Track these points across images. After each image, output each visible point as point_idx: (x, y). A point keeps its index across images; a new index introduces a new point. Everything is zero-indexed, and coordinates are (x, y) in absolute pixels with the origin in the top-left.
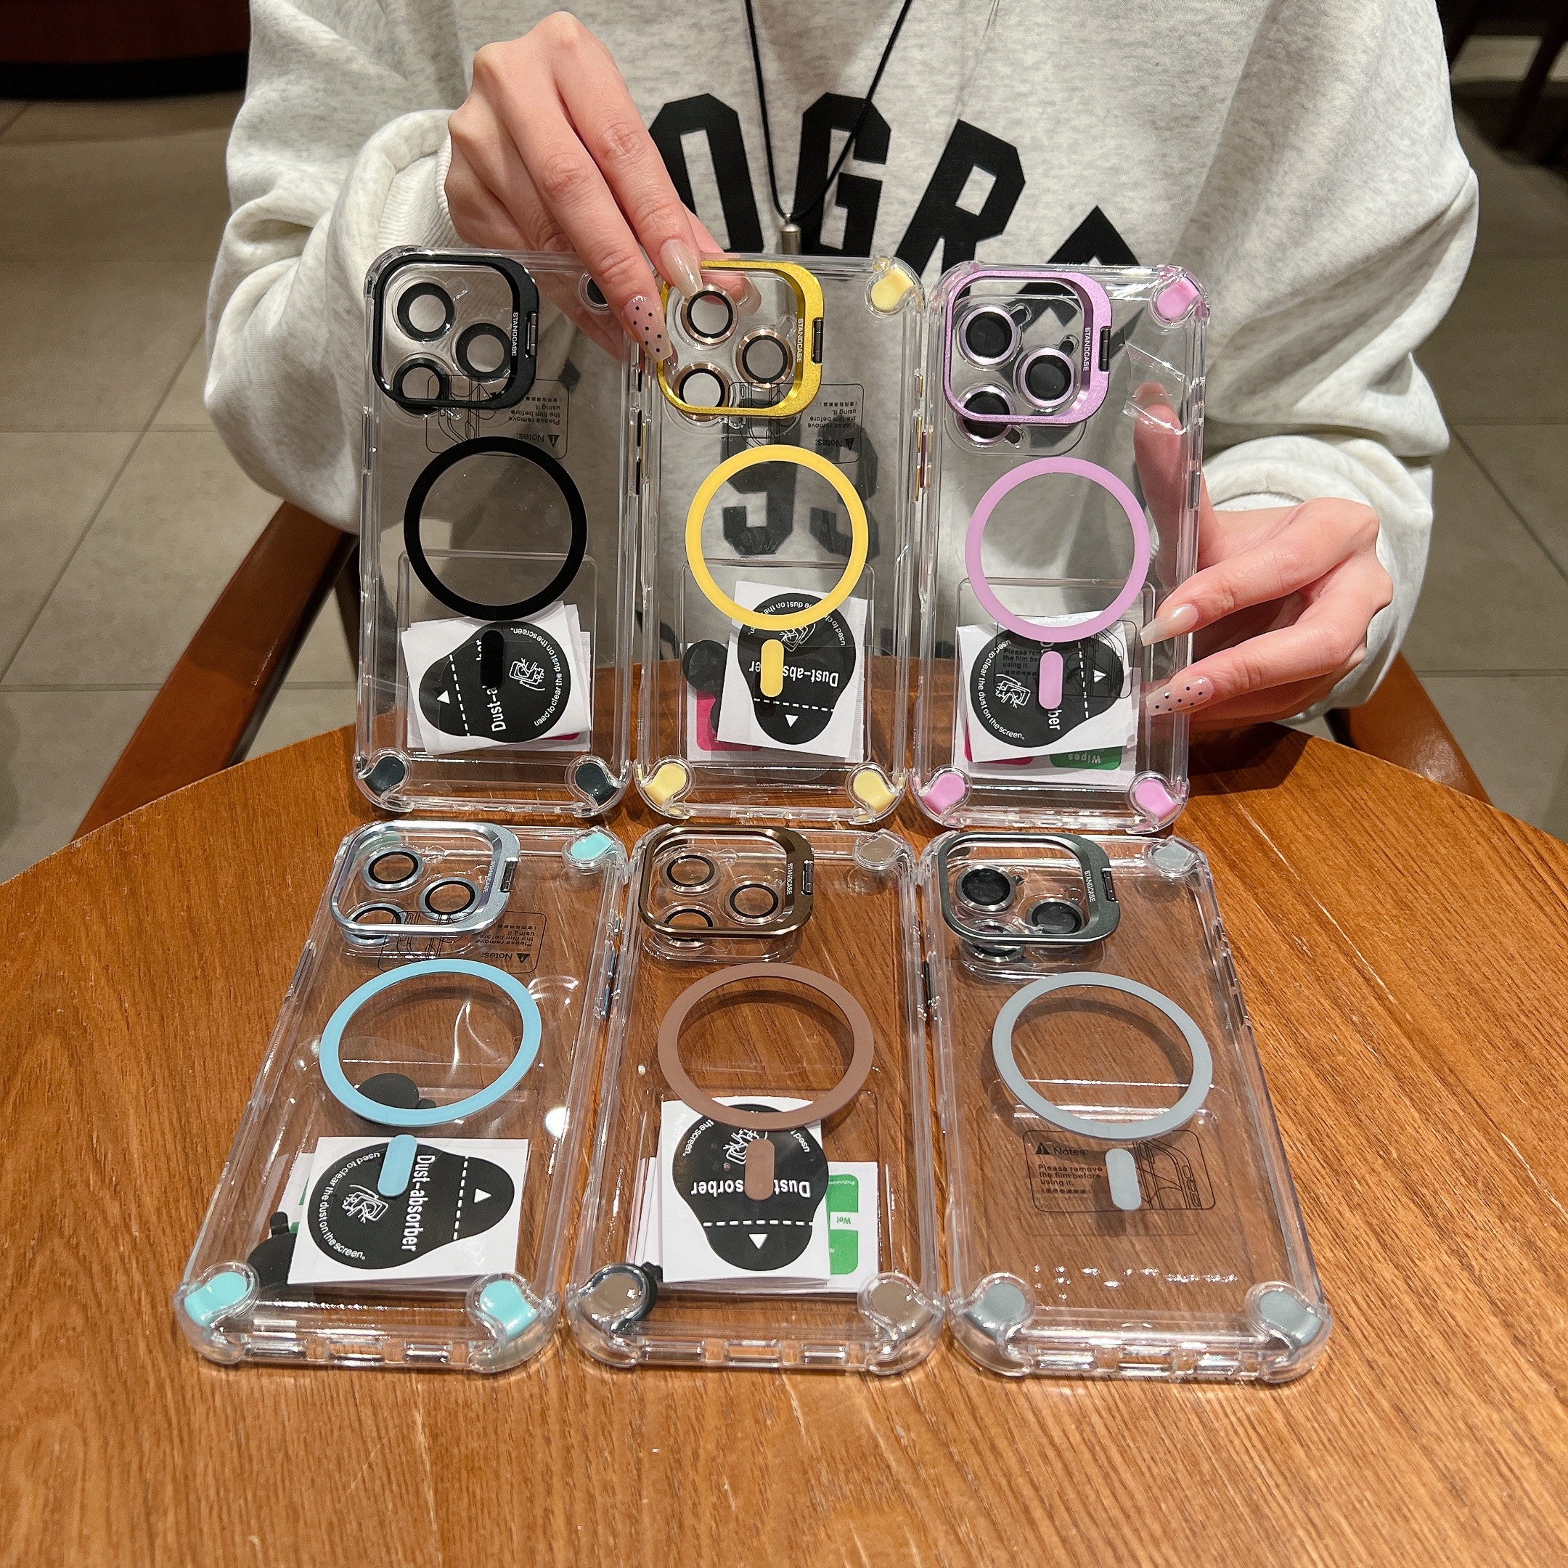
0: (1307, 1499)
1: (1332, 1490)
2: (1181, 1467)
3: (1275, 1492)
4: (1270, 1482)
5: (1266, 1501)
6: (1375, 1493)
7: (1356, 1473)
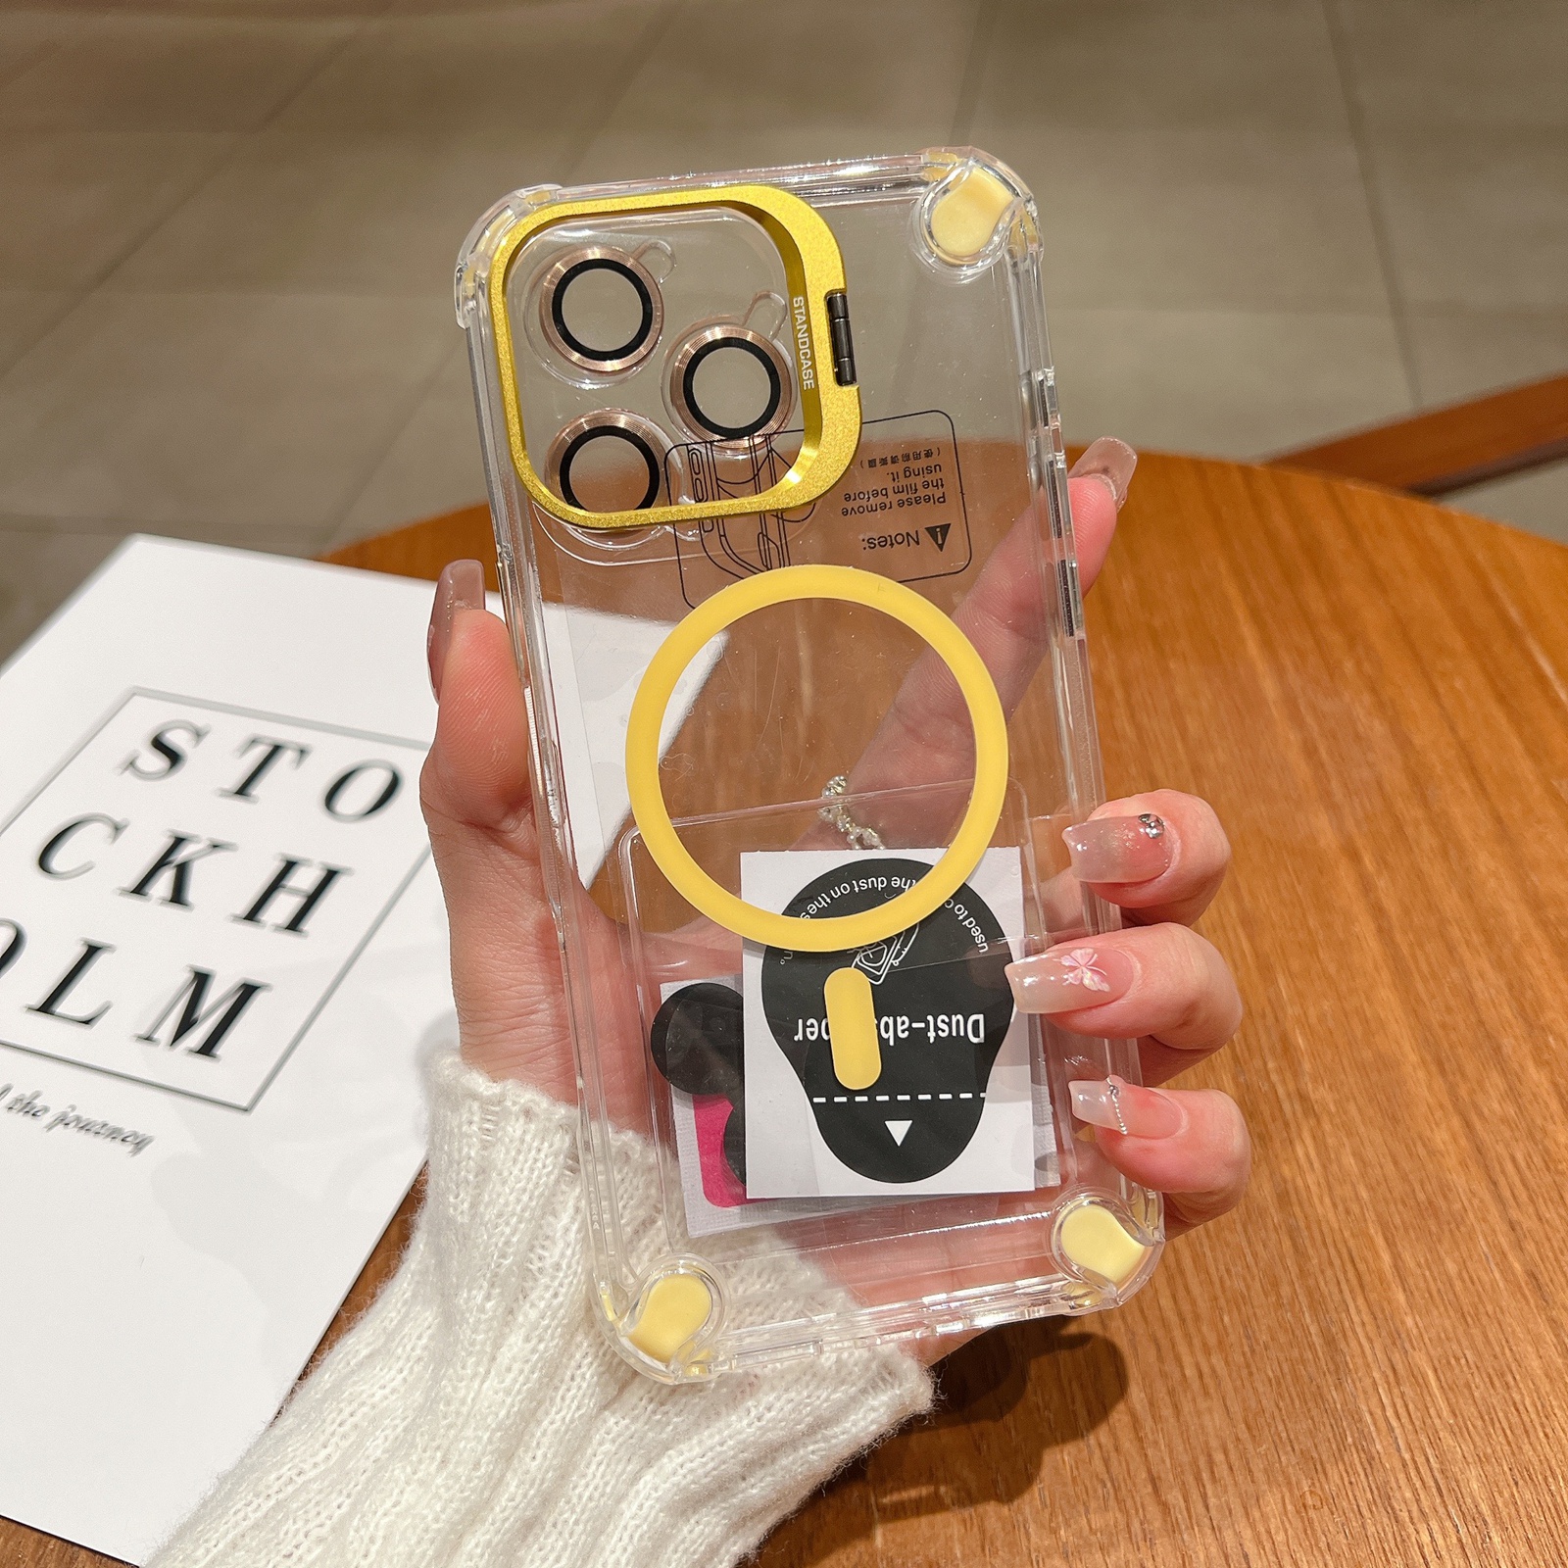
0: (1394, 1343)
1: (1427, 1340)
2: (1258, 1285)
3: (1359, 1330)
4: (1356, 1319)
5: (1345, 1336)
6: (1478, 1354)
7: (1460, 1331)
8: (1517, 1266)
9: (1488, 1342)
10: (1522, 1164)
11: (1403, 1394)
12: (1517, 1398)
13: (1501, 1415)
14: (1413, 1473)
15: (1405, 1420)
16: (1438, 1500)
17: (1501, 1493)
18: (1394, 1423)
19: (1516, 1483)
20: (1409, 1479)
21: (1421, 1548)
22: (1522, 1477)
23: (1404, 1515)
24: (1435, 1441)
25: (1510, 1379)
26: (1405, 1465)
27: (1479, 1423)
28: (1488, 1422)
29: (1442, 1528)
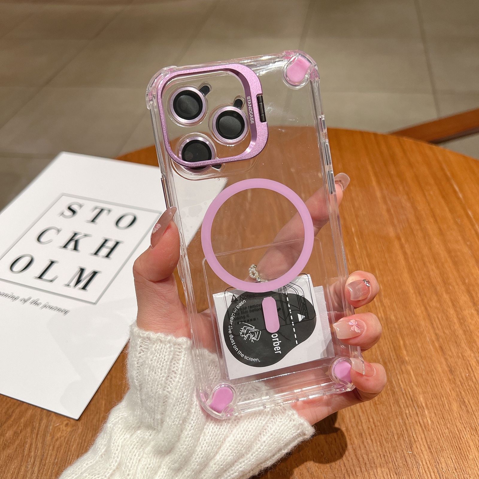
8: (437, 345)
9: (427, 363)
10: (440, 319)
11: (404, 377)
12: (434, 378)
13: (430, 382)
14: (405, 396)
15: (404, 383)
16: (411, 403)
17: (428, 401)
18: (401, 383)
19: (433, 399)
20: (404, 397)
21: (406, 414)
22: (434, 397)
23: (402, 406)
24: (412, 388)
25: (433, 373)
26: (403, 394)
27: (424, 384)
28: (426, 383)
29: (412, 409)
